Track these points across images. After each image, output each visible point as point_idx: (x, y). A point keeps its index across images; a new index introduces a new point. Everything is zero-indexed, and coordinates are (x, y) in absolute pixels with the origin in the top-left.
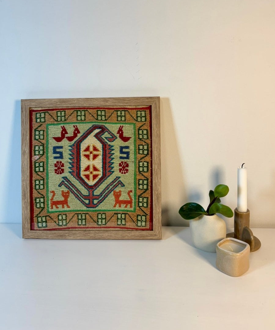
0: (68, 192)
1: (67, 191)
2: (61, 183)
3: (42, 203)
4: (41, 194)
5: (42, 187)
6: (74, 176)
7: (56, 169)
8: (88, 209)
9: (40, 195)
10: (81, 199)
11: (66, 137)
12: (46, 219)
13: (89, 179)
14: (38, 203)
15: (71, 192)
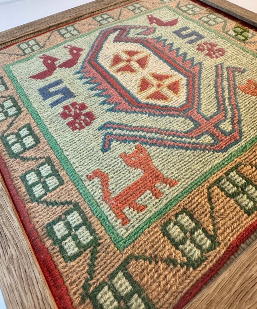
0: (141, 150)
1: (134, 150)
2: (104, 143)
3: (77, 228)
4: (62, 203)
5: (52, 182)
6: (127, 112)
7: (72, 121)
8: (226, 154)
9: (59, 210)
10: (189, 143)
11: (57, 65)
12: (129, 277)
13: (166, 99)
14: (64, 238)
15: (147, 143)
